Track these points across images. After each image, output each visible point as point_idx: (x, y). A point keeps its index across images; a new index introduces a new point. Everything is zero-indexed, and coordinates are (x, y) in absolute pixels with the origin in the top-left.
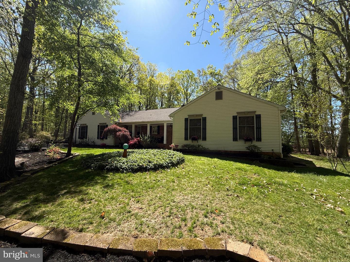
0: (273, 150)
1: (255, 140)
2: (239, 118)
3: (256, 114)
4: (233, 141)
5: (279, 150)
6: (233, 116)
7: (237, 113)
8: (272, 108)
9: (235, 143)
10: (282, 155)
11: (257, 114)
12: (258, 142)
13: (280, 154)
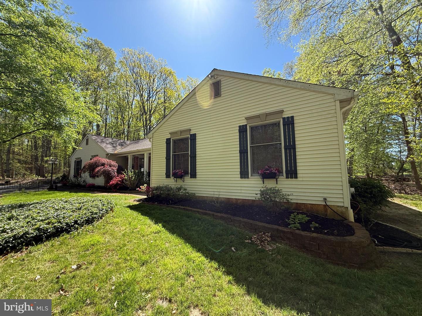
0: (325, 199)
1: (283, 176)
2: (252, 128)
3: (284, 116)
4: (241, 177)
5: (341, 200)
6: (240, 127)
7: (247, 119)
8: (321, 99)
9: (245, 181)
10: (351, 211)
11: (286, 116)
12: (290, 179)
13: (344, 210)
